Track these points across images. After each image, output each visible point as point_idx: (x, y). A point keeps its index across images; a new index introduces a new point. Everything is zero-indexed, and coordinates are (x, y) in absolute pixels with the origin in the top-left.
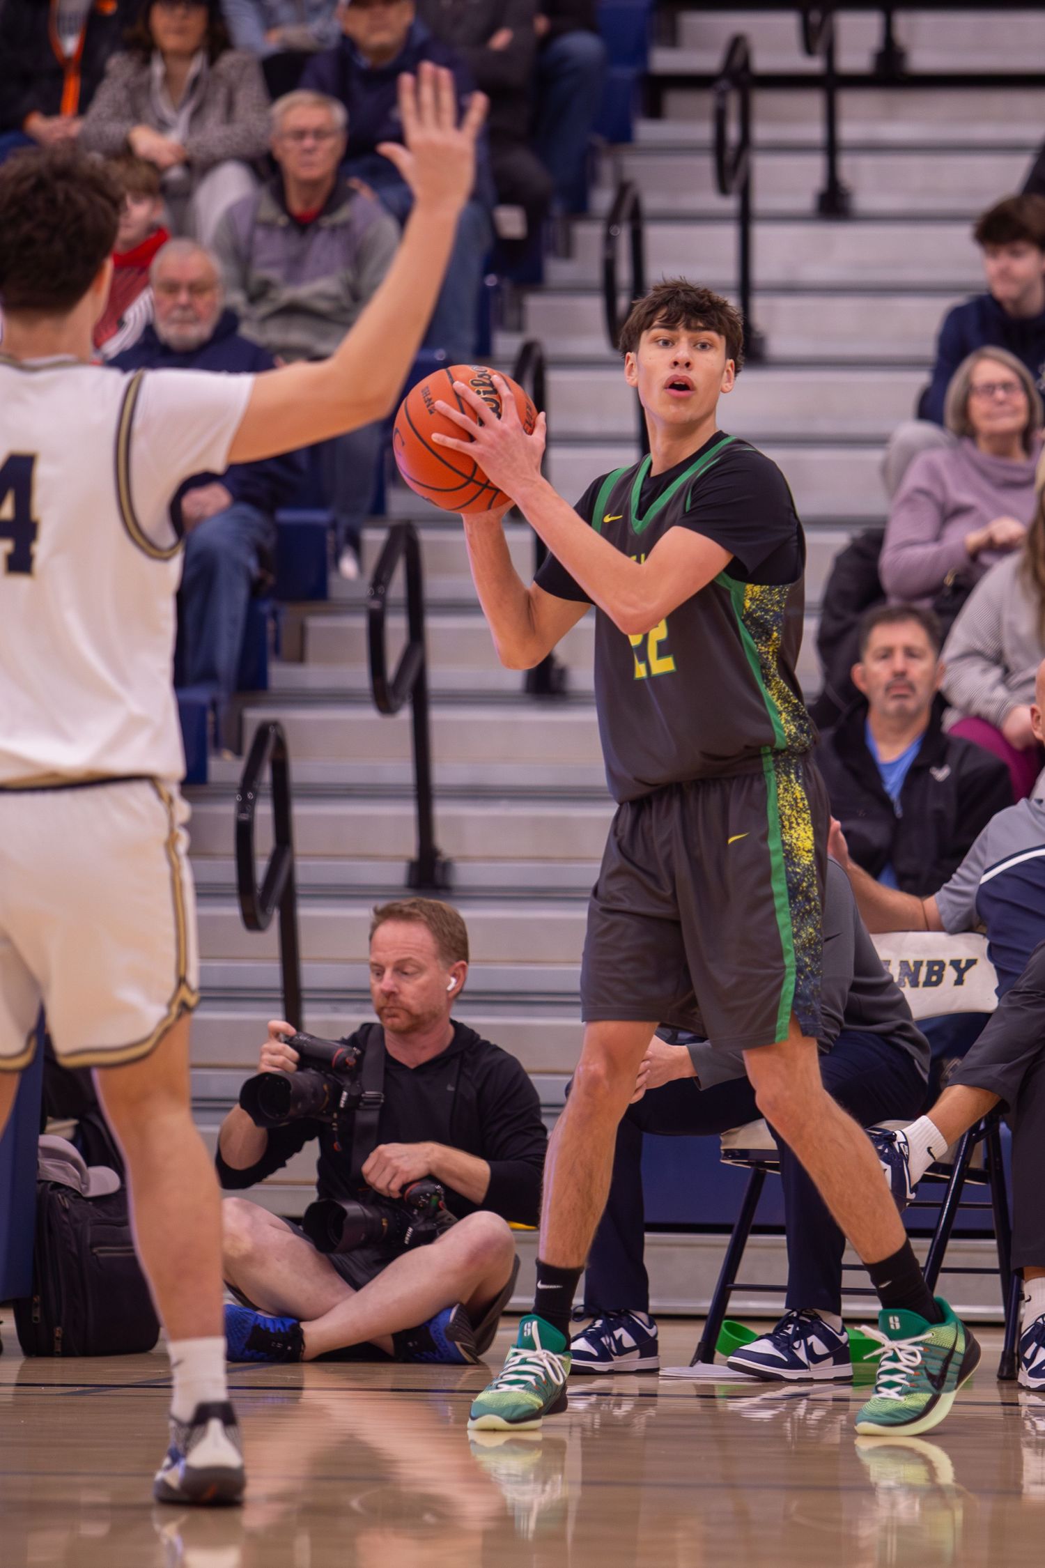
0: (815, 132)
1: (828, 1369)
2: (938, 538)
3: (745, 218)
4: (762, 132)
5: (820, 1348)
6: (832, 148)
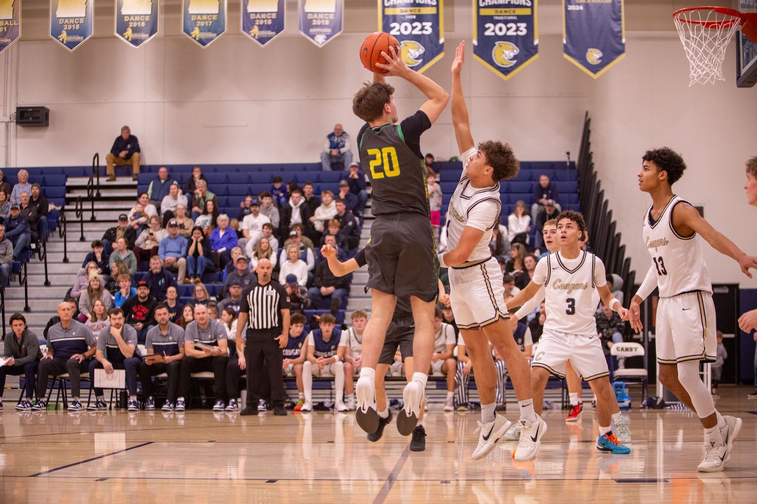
0: (80, 229)
1: (30, 408)
2: (78, 291)
3: (65, 242)
4: (67, 229)
5: (29, 405)
6: (82, 231)
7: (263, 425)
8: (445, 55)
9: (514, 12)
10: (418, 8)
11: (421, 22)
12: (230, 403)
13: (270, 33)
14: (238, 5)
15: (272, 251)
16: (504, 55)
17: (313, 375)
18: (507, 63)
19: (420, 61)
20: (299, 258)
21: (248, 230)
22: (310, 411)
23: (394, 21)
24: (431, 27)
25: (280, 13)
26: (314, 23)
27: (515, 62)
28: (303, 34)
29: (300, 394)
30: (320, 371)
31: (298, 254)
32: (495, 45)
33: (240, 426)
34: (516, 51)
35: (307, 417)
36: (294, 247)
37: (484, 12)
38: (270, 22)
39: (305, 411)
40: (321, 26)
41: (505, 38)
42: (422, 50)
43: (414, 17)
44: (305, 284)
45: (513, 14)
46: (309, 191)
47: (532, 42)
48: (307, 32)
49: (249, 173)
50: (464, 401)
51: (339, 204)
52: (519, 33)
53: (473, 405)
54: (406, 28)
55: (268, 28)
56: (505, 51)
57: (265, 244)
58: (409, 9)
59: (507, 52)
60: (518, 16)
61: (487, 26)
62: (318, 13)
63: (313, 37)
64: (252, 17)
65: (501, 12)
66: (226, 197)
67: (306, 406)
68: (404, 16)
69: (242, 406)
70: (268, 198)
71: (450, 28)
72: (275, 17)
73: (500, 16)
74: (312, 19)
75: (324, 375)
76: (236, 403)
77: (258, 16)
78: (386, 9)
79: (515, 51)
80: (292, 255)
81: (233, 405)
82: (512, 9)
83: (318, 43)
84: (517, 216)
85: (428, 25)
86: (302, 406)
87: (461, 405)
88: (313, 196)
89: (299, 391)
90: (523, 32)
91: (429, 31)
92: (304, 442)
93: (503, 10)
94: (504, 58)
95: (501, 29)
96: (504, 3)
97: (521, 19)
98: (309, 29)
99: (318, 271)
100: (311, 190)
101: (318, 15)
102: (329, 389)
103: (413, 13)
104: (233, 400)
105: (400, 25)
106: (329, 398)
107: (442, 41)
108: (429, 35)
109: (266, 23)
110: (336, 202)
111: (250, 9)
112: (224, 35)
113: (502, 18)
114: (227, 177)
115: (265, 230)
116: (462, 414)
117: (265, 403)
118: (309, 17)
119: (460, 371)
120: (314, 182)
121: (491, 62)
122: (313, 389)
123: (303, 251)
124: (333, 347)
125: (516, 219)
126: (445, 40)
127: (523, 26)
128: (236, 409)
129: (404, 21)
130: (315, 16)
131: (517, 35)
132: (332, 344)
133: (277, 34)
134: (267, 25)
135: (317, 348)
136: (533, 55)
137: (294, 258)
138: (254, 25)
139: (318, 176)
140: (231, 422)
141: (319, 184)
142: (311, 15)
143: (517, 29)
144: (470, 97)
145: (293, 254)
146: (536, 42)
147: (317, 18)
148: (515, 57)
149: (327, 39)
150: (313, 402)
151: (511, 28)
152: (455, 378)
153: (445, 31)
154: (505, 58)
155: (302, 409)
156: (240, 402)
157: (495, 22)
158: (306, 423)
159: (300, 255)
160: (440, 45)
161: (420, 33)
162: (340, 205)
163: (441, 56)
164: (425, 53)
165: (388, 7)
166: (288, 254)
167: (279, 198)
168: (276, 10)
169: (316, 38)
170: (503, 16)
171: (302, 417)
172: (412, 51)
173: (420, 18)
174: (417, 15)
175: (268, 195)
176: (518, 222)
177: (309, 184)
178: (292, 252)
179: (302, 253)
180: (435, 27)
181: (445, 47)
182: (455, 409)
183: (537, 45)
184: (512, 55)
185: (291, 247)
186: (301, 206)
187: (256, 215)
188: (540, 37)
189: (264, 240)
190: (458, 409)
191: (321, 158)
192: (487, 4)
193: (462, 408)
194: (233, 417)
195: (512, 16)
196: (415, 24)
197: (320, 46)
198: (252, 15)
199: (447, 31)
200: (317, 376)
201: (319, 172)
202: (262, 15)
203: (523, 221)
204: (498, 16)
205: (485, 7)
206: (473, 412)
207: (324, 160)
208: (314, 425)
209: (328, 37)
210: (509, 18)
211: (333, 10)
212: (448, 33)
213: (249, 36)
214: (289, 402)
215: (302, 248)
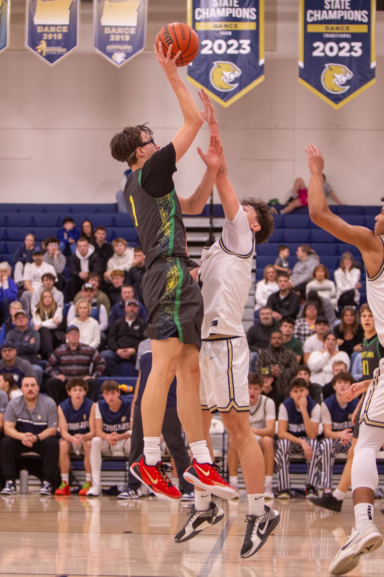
7: (46, 512)
8: (265, 78)
9: (347, 29)
10: (234, 23)
11: (238, 39)
12: (7, 485)
13: (60, 50)
14: (22, 16)
15: (56, 306)
16: (335, 79)
17: (102, 454)
18: (338, 90)
19: (236, 85)
20: (89, 316)
21: (30, 282)
22: (97, 496)
23: (207, 38)
24: (250, 45)
25: (72, 26)
26: (112, 39)
27: (347, 88)
28: (99, 52)
29: (88, 475)
30: (110, 447)
31: (89, 311)
32: (324, 68)
33: (19, 512)
34: (350, 75)
35: (93, 502)
36: (83, 302)
37: (312, 29)
38: (60, 37)
39: (91, 496)
40: (121, 42)
41: (337, 60)
42: (238, 73)
43: (230, 33)
44: (97, 346)
45: (346, 31)
46: (101, 237)
47: (369, 65)
48: (103, 49)
49: (32, 214)
50: (286, 487)
51: (138, 254)
52: (353, 54)
53: (294, 492)
54: (220, 47)
55: (57, 43)
56: (336, 75)
57: (48, 298)
58: (223, 24)
59: (338, 76)
60: (352, 34)
61: (316, 45)
62: (116, 27)
63: (110, 55)
64: (39, 30)
65: (332, 28)
66: (4, 242)
67: (93, 490)
68: (218, 32)
69: (21, 488)
70: (54, 244)
71: (272, 48)
72: (67, 31)
73: (331, 33)
74: (109, 34)
75: (116, 454)
76: (14, 485)
77: (46, 29)
78: (197, 24)
79: (348, 75)
80: (81, 311)
81: (10, 487)
82: (345, 26)
83: (116, 62)
84: (344, 269)
85: (246, 43)
86: (88, 489)
87: (283, 492)
88: (106, 242)
89: (87, 472)
90: (357, 52)
91: (246, 50)
92: (90, 531)
93: (335, 26)
94: (335, 83)
95: (331, 49)
96: (336, 18)
97: (355, 37)
98: (106, 45)
99: (111, 332)
100: (104, 236)
101: (116, 30)
102: (123, 470)
103: (229, 28)
104: (10, 482)
105: (213, 42)
106: (122, 481)
107: (262, 62)
108: (247, 55)
109: (55, 38)
110: (135, 251)
111: (37, 21)
112: (6, 50)
113: (333, 36)
114: (6, 218)
115: (45, 282)
116: (284, 502)
117: (49, 486)
118: (107, 31)
119: (281, 450)
120: (109, 226)
121: (319, 88)
122: (102, 470)
123: (94, 308)
124: (124, 419)
125: (343, 274)
126: (266, 60)
127: (357, 45)
128: (14, 492)
129: (218, 38)
130: (114, 30)
131: (351, 57)
132: (123, 415)
133: (68, 51)
134: (57, 40)
135: (105, 420)
136: (368, 80)
137: (83, 315)
138: (42, 39)
139: (114, 220)
140: (8, 508)
141: (114, 228)
142: (109, 29)
143: (351, 49)
144: (293, 129)
145: (83, 310)
146: (373, 65)
147: (116, 33)
148: (348, 82)
149: (126, 58)
150: (103, 486)
151: (344, 47)
152: (276, 459)
153: (266, 50)
154: (337, 83)
155: (88, 493)
156: (18, 485)
157: (325, 41)
158: (93, 510)
159: (91, 312)
160: (259, 67)
161: (236, 52)
162: (140, 255)
163: (261, 79)
164: (241, 76)
165: (199, 21)
166: (77, 311)
167: (68, 245)
168: (67, 22)
169: (113, 57)
170: (335, 33)
171: (88, 502)
172: (227, 74)
173: (237, 35)
174: (233, 32)
175: (54, 241)
176: (345, 278)
177: (101, 228)
178: (81, 308)
179: (93, 310)
180: (255, 46)
181: (265, 68)
182: (276, 496)
183: (374, 69)
184: (344, 79)
185: (80, 302)
186: (90, 258)
187: (39, 264)
188: (378, 59)
189: (46, 294)
190: (279, 497)
191: (117, 198)
192: (315, 20)
193: (284, 495)
194: (10, 502)
195: (346, 33)
196: (230, 42)
197: (119, 66)
198: (39, 28)
199: (268, 51)
200: (107, 455)
201: (114, 215)
202: (51, 28)
203: (352, 276)
204: (329, 33)
205: (313, 23)
206: (293, 500)
207: (120, 200)
208: (103, 512)
209: (128, 55)
210: (342, 36)
211: (135, 24)
212: (269, 53)
213: (35, 53)
214: (76, 485)
215: (94, 305)
